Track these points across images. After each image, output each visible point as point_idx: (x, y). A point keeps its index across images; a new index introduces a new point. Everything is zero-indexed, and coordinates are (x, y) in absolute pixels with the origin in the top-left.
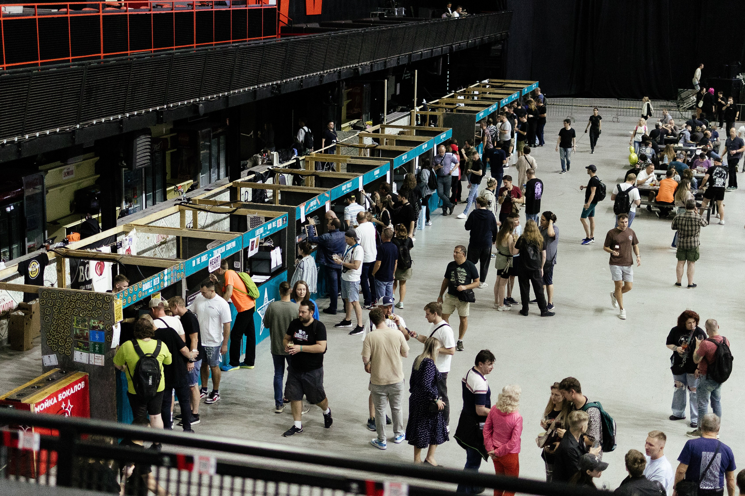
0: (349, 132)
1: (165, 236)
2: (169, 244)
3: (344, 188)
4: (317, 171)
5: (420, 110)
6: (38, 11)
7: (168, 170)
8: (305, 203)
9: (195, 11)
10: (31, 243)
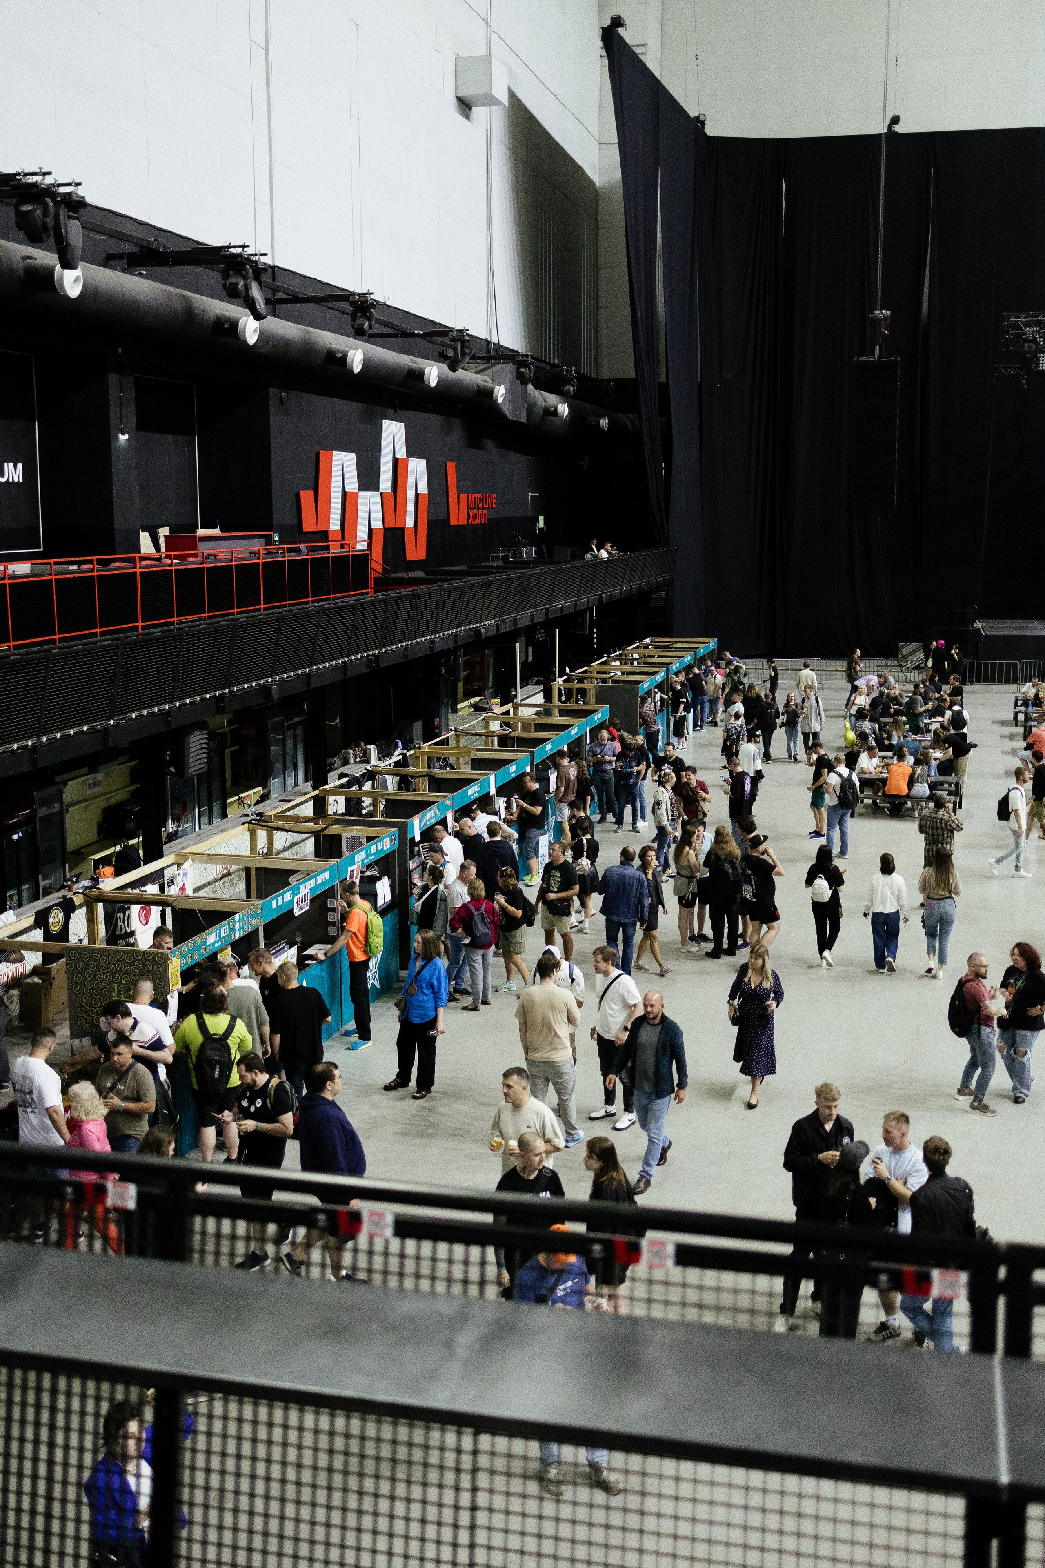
0: (470, 714)
1: (228, 867)
2: (233, 876)
3: (470, 792)
4: (432, 770)
5: (564, 681)
6: (56, 568)
7: (228, 775)
8: (420, 815)
9: (261, 561)
10: (47, 882)
